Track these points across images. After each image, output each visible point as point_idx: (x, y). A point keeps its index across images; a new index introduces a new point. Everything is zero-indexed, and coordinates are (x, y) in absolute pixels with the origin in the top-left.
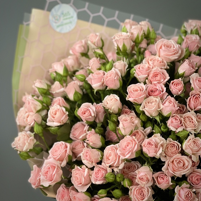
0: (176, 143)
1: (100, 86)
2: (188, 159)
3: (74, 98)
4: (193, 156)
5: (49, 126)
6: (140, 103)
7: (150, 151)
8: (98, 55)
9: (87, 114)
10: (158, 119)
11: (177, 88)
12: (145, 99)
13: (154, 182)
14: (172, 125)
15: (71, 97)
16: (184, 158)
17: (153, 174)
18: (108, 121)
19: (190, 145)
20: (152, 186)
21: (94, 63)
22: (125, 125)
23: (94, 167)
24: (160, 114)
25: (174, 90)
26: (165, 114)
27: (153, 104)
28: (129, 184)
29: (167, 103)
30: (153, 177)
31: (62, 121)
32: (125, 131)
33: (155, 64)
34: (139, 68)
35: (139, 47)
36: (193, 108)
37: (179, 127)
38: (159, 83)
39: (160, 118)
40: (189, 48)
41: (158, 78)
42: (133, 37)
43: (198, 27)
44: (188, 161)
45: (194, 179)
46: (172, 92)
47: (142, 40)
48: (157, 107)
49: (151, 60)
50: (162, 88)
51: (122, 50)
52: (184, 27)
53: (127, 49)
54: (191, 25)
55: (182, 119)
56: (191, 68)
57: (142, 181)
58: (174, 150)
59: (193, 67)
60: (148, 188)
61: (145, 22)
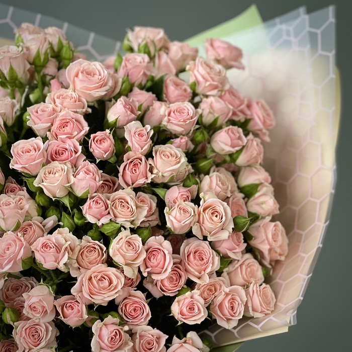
0: (98, 245)
2: (118, 273)
4: (125, 268)
6: (34, 174)
7: (47, 259)
10: (66, 202)
11: (102, 146)
12: (43, 166)
13: (57, 314)
14: (91, 213)
16: (112, 271)
17: (55, 299)
19: (120, 248)
20: (53, 321)
22: (5, 212)
24: (70, 194)
25: (96, 151)
26: (79, 193)
27: (57, 175)
28: (13, 319)
29: (82, 175)
32: (6, 224)
33: (65, 104)
34: (37, 112)
35: (42, 74)
36: (130, 183)
37: (102, 216)
38: (70, 138)
39: (70, 201)
40: (130, 77)
41: (68, 129)
42: (29, 54)
43: (149, 40)
44: (117, 277)
45: (129, 309)
46: (93, 154)
47: (47, 61)
48: (65, 180)
49: (58, 98)
50: (75, 147)
51: (8, 78)
52: (128, 40)
53: (17, 76)
54: (138, 37)
55: (109, 202)
56: (129, 112)
57: (33, 313)
58: (94, 257)
59: (132, 112)
60: (48, 325)
61: (54, 28)
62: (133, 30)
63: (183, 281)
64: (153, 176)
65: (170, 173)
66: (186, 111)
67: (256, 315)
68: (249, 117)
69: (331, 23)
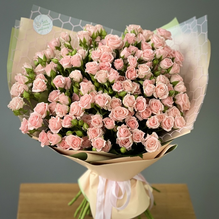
0: (118, 100)
1: (68, 65)
2: (126, 109)
3: (51, 75)
4: (129, 107)
5: (34, 92)
6: (94, 74)
7: (100, 102)
8: (67, 46)
9: (59, 82)
10: (106, 84)
11: (119, 64)
12: (97, 71)
13: (104, 124)
14: (115, 88)
15: (49, 74)
16: (123, 108)
17: (103, 119)
18: (73, 86)
19: (127, 100)
20: (102, 128)
21: (64, 50)
22: (84, 87)
23: (64, 117)
24: (108, 81)
25: (117, 66)
26: (111, 81)
27: (103, 74)
28: (87, 127)
29: (112, 74)
30: (103, 121)
31: (43, 88)
32: (84, 92)
33: (104, 50)
34: (94, 53)
35: (95, 41)
36: (130, 78)
37: (120, 89)
38: (107, 61)
39: (107, 84)
40: (128, 41)
41: (106, 58)
42: (90, 33)
43: (135, 29)
44: (126, 111)
45: (130, 123)
46: (116, 67)
47: (97, 36)
48: (106, 76)
49: (102, 48)
50: (109, 65)
51: (83, 42)
52: (127, 30)
53: (86, 41)
54: (130, 28)
55: (122, 84)
56: (129, 52)
57: (95, 123)
58: (117, 104)
59: (130, 52)
60: (100, 129)
61: (99, 25)
62: (128, 26)
63: (150, 114)
64: (138, 75)
65: (145, 74)
66: (150, 52)
67: (178, 127)
68: (174, 57)
69: (206, 21)
